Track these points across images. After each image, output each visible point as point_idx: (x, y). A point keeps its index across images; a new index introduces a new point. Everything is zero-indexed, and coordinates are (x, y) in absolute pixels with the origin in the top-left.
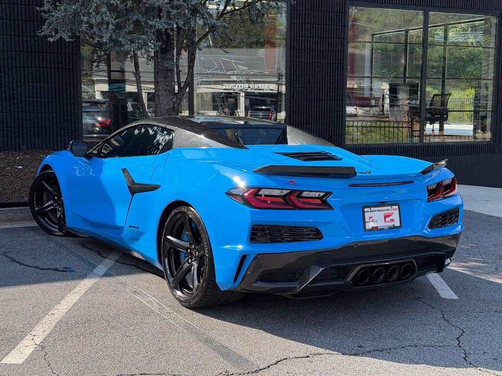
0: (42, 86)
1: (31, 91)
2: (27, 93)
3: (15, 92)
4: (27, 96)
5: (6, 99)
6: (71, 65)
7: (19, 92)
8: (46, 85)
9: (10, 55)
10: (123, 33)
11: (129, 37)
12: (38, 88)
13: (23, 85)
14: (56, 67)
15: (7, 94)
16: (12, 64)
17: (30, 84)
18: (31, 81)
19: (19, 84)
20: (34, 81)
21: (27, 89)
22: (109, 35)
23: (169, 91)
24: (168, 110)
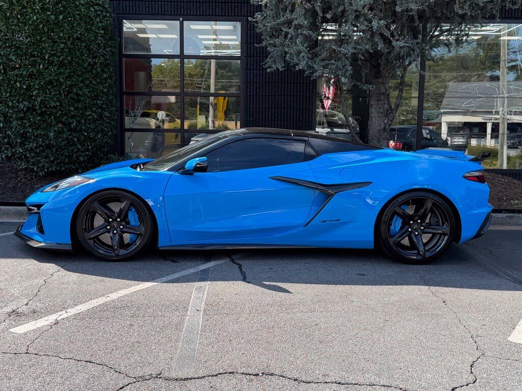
0: (283, 112)
1: (273, 115)
2: (270, 117)
3: (261, 116)
6: (308, 92)
7: (264, 117)
8: (286, 110)
9: (258, 86)
10: (317, 60)
11: (323, 63)
12: (279, 113)
13: (267, 110)
14: (295, 94)
15: (255, 118)
16: (259, 93)
19: (264, 110)
21: (270, 114)
22: (305, 62)
23: (381, 113)
24: (379, 131)
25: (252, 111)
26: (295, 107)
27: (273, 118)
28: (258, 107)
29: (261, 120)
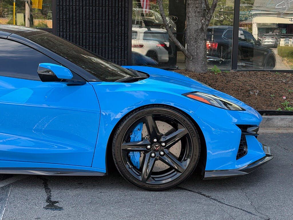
0: (97, 10)
1: (87, 14)
2: (84, 15)
3: (74, 14)
4: (84, 18)
5: (66, 20)
8: (101, 8)
12: (94, 11)
15: (68, 16)
17: (88, 7)
18: (88, 5)
19: (77, 7)
20: (91, 5)
21: (84, 12)
23: (199, 12)
24: (196, 31)
25: (64, 9)
26: (110, 5)
27: (87, 17)
28: (71, 4)
29: (74, 18)
